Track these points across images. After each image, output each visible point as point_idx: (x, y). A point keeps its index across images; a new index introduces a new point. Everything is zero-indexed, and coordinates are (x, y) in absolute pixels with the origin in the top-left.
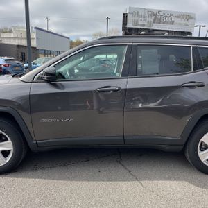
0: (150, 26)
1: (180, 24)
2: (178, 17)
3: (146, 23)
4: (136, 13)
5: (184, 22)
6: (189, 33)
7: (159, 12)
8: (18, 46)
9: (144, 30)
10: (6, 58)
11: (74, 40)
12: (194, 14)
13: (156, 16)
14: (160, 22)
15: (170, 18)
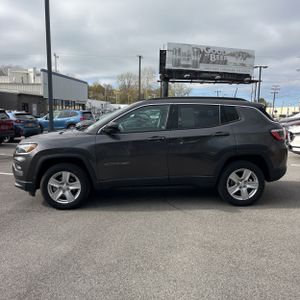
0: (197, 67)
1: (235, 64)
2: (232, 55)
3: (190, 63)
4: (178, 51)
5: (240, 61)
6: (248, 76)
7: (208, 49)
8: (20, 95)
9: (188, 72)
10: (15, 112)
11: (90, 84)
12: (253, 51)
13: (203, 54)
14: (208, 62)
15: (221, 56)
